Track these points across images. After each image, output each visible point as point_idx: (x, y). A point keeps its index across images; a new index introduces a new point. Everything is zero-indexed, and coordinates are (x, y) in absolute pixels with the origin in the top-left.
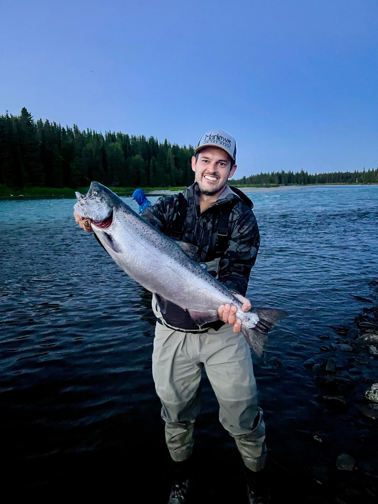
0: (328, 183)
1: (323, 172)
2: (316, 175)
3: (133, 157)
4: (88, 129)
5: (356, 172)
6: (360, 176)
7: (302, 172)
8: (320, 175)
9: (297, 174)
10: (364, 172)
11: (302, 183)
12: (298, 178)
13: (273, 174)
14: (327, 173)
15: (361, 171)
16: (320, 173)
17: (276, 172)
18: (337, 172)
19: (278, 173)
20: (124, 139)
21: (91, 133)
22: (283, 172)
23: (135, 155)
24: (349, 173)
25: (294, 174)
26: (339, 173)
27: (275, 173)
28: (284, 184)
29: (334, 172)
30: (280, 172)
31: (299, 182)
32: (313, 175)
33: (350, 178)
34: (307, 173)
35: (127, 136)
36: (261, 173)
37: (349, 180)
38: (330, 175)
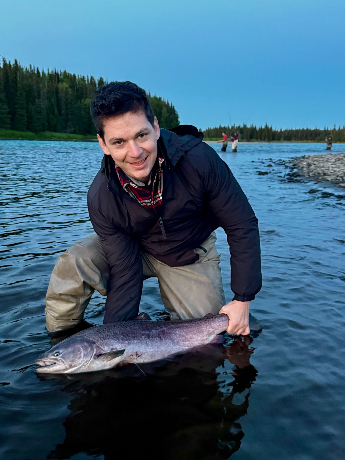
0: (295, 140)
1: (289, 128)
2: (281, 130)
3: (83, 100)
4: (31, 66)
5: (326, 129)
6: (330, 134)
7: (267, 127)
8: (286, 131)
9: (261, 130)
10: (335, 129)
11: (266, 139)
12: (261, 134)
13: (233, 128)
14: (294, 129)
15: (331, 128)
16: (286, 129)
17: (237, 125)
18: (305, 129)
19: (239, 127)
20: (71, 79)
21: (35, 70)
22: (245, 126)
23: (85, 99)
24: (319, 130)
25: (258, 129)
26: (307, 129)
27: (235, 127)
28: (245, 140)
29: (301, 129)
30: (242, 126)
31: (263, 138)
32: (278, 131)
33: (319, 136)
34: (271, 128)
35: (74, 76)
36: (220, 126)
37: (318, 138)
38: (297, 131)
